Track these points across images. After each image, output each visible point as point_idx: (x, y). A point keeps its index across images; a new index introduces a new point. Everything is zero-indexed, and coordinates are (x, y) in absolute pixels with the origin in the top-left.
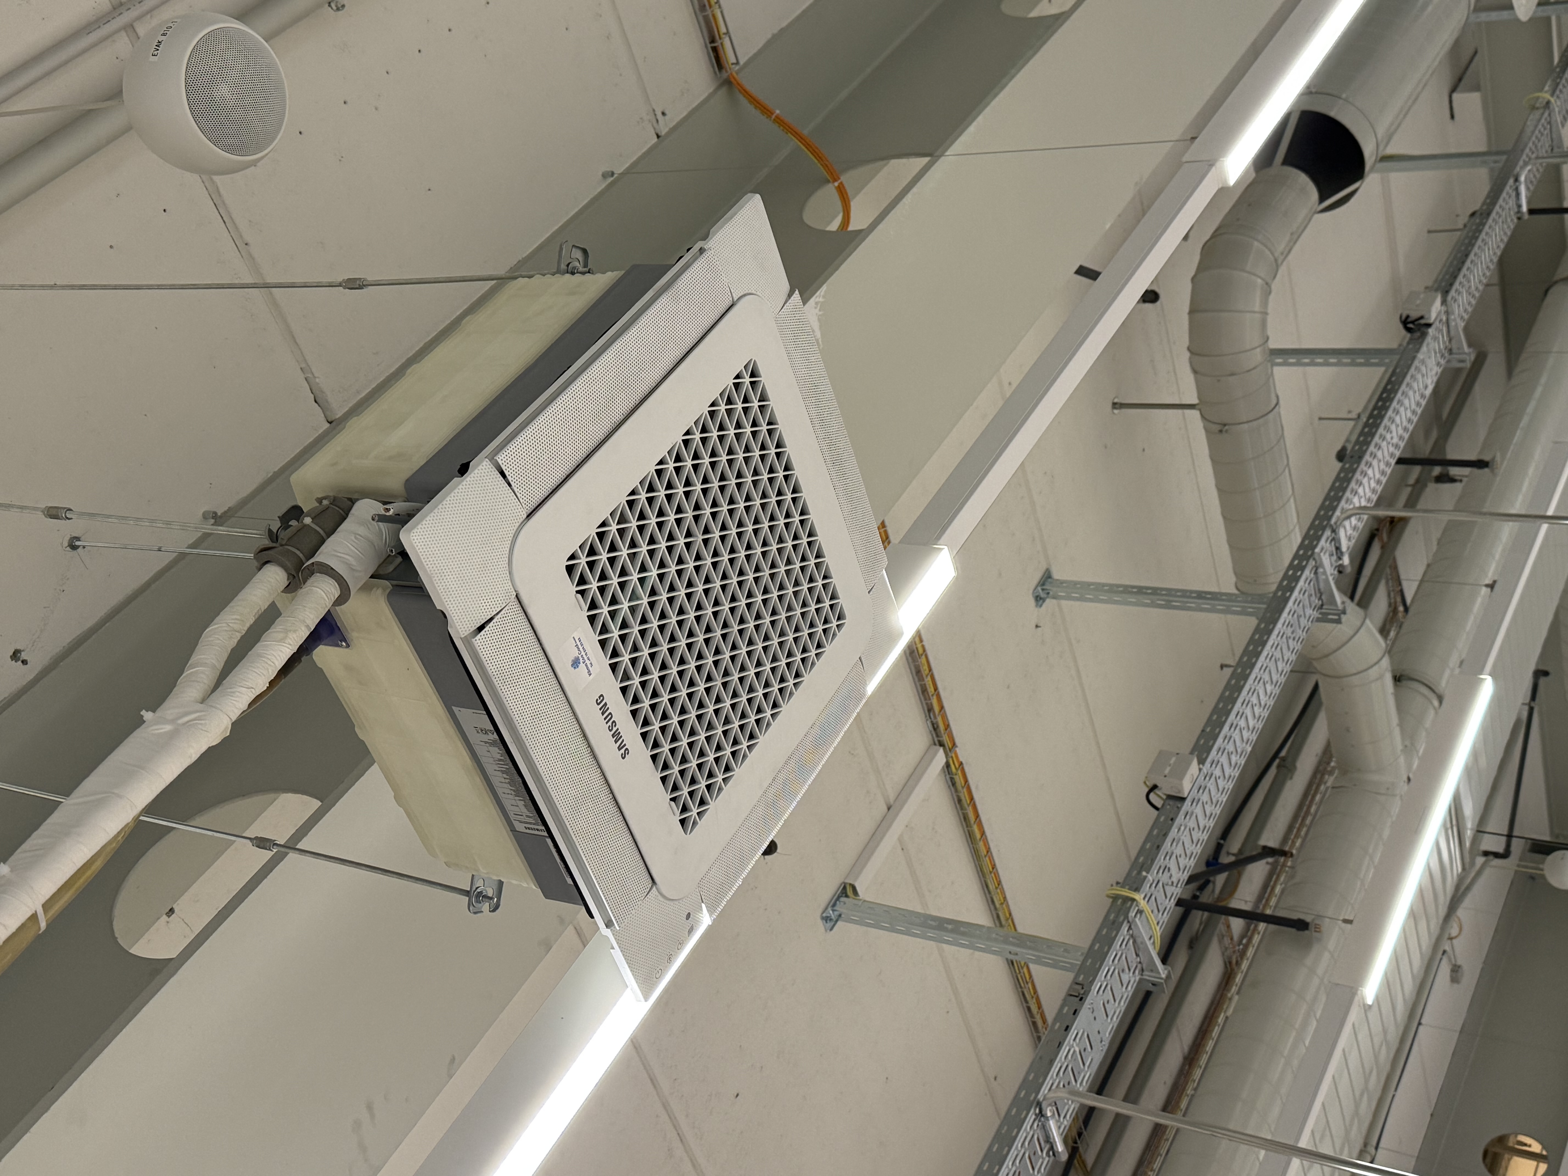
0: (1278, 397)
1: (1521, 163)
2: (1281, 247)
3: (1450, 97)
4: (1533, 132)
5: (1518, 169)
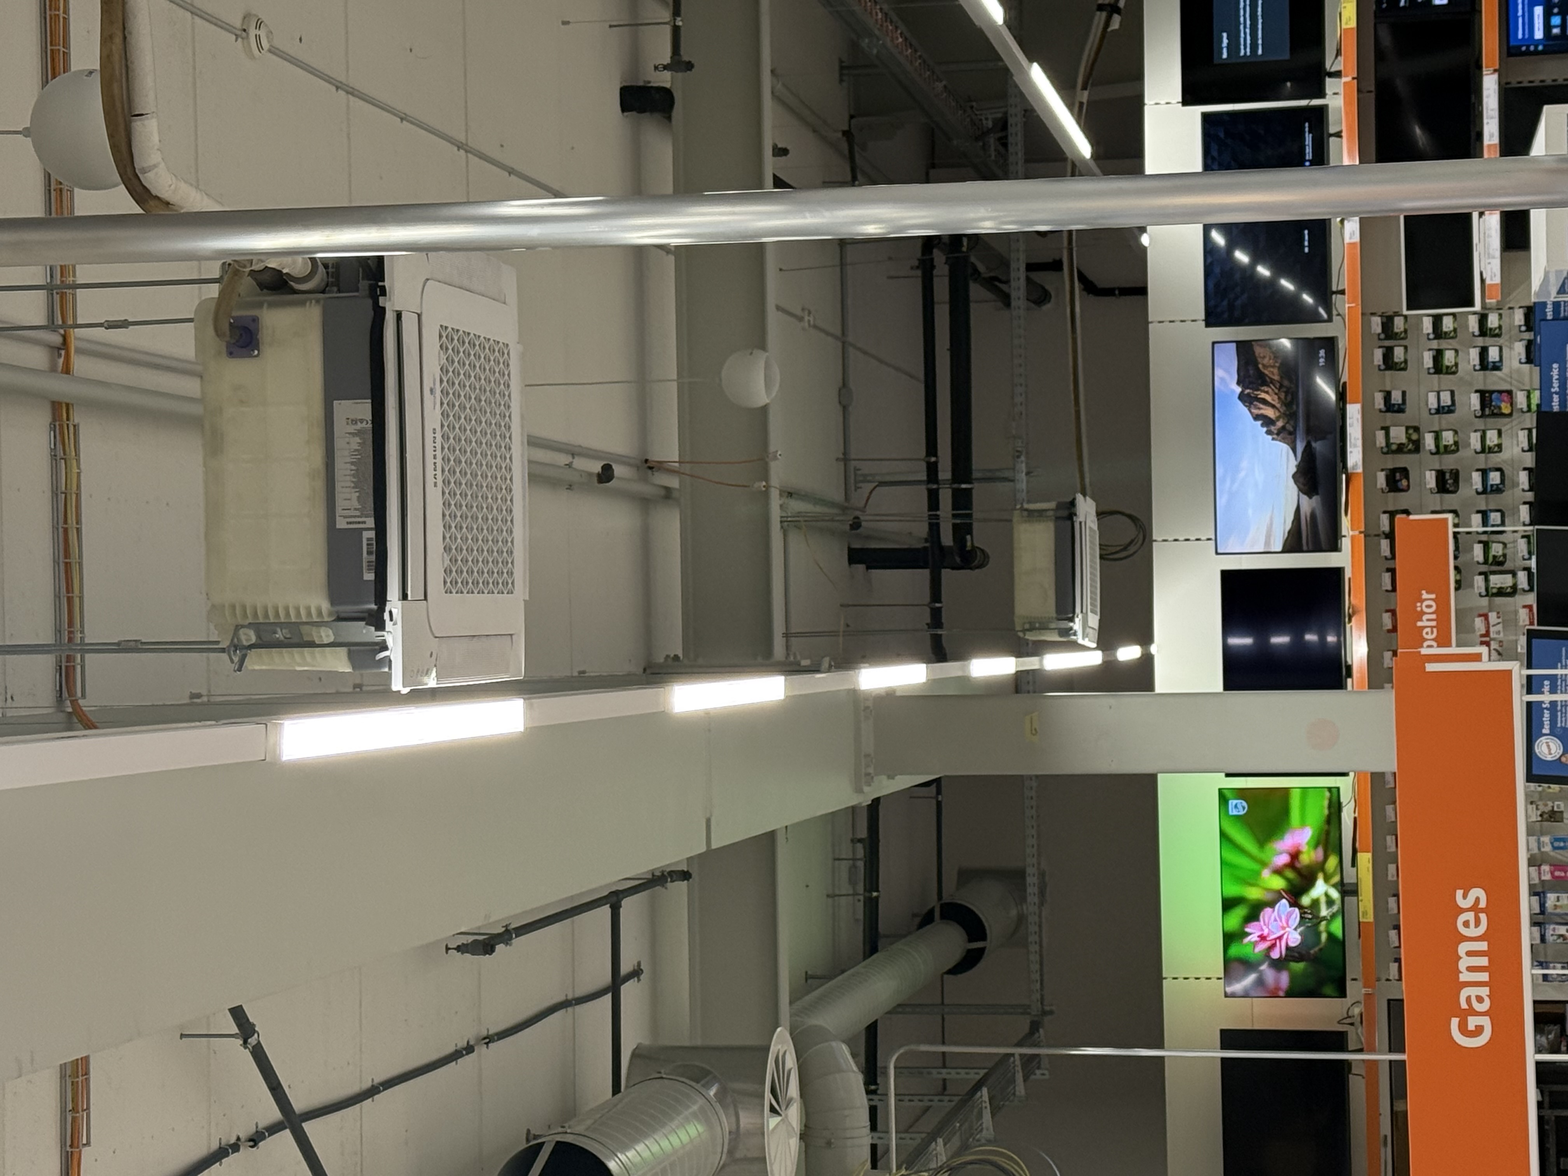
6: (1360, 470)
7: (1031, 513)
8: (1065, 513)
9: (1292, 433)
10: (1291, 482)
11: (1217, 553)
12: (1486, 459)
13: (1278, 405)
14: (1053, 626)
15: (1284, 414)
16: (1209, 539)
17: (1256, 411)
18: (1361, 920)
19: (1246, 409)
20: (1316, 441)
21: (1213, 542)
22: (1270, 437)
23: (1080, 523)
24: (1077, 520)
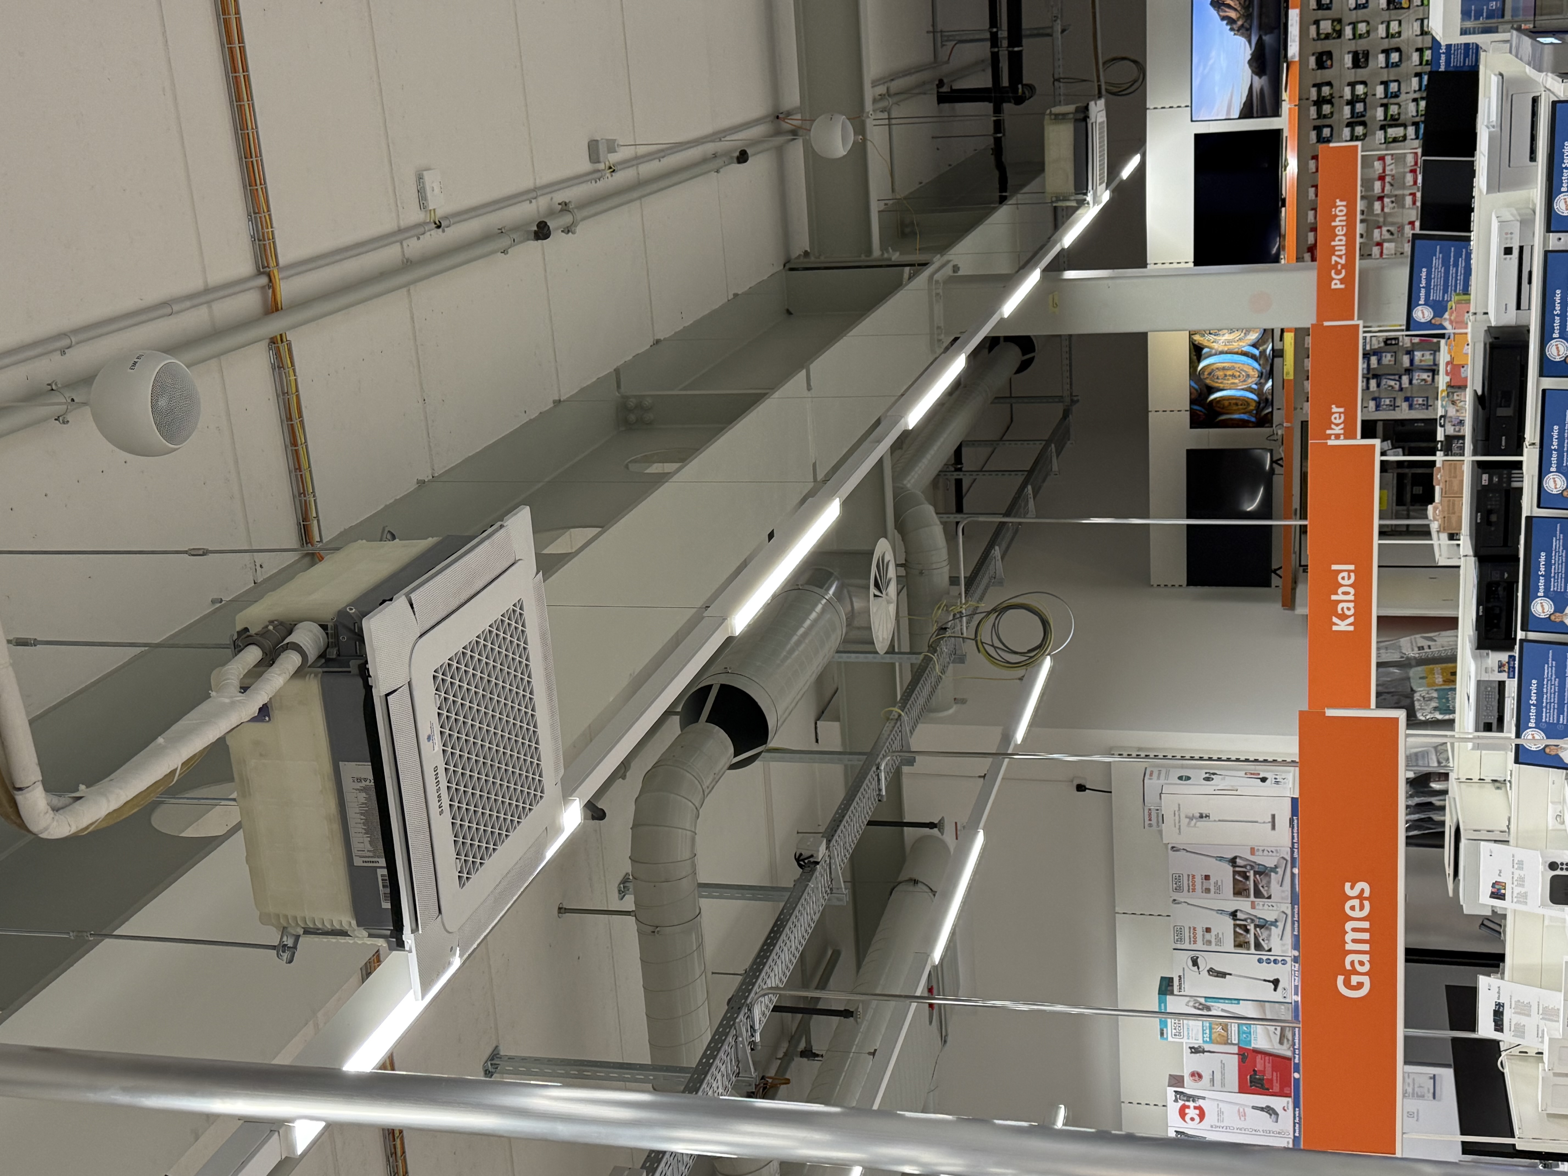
0: (700, 909)
1: (881, 756)
2: (707, 782)
3: (816, 723)
4: (887, 739)
5: (879, 760)
6: (1297, 59)
7: (1057, 115)
8: (1081, 116)
9: (1249, 30)
10: (1247, 66)
11: (1192, 121)
12: (1389, 42)
13: (1239, 9)
14: (1073, 198)
15: (1244, 15)
16: (1187, 106)
17: (1222, 14)
18: (1285, 378)
19: (1215, 13)
20: (1266, 34)
21: (1189, 109)
22: (1232, 33)
23: (1092, 124)
24: (1090, 122)
